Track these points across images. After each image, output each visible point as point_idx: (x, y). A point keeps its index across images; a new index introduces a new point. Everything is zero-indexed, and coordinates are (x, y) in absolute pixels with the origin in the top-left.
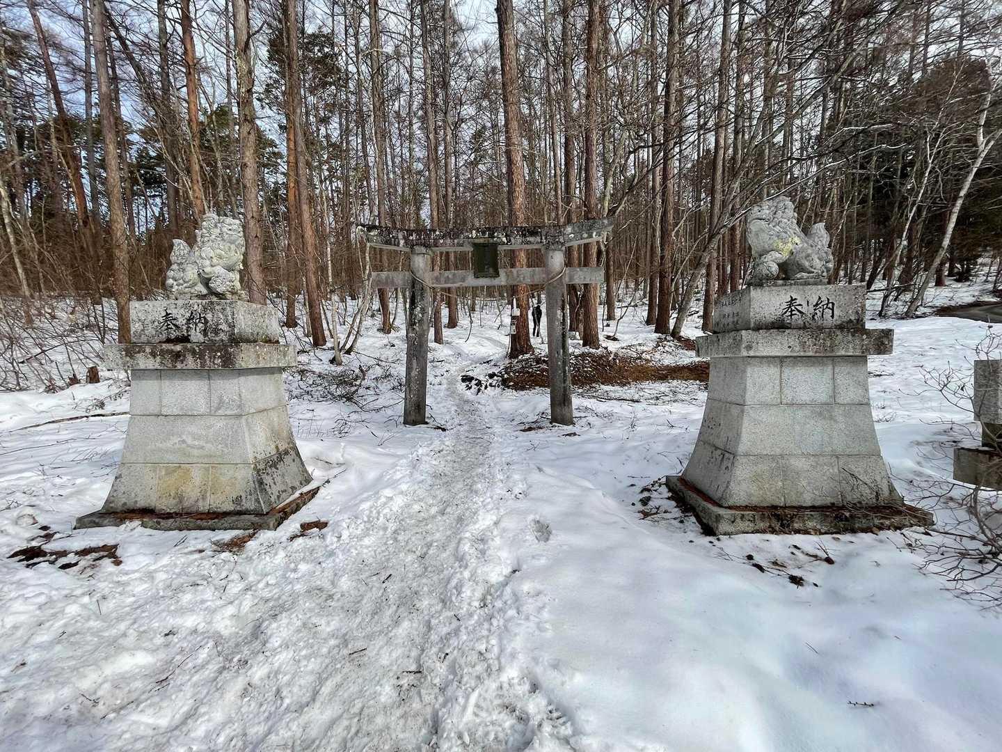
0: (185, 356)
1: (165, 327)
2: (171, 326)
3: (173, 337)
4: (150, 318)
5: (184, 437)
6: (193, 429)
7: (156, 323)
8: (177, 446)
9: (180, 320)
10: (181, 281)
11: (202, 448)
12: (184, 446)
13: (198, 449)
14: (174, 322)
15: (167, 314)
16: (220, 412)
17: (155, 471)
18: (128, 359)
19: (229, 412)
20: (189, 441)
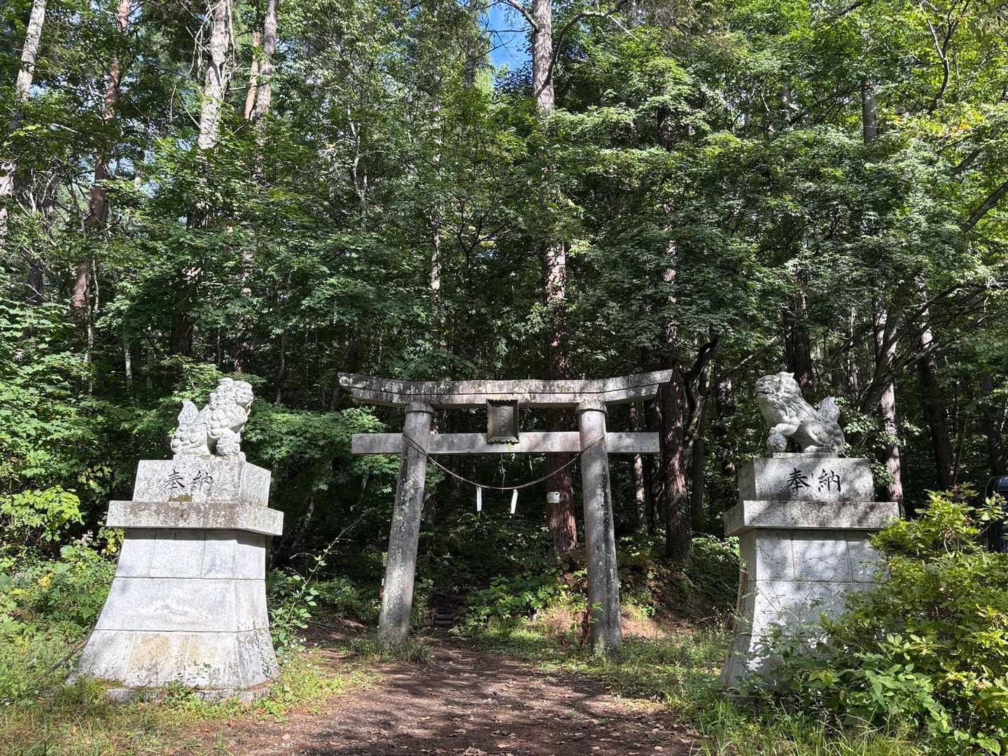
0: (189, 515)
1: (170, 486)
2: (177, 485)
3: (176, 496)
4: (157, 476)
5: (168, 601)
6: (179, 593)
7: (162, 482)
8: (159, 612)
9: (186, 479)
10: (188, 442)
11: (185, 613)
12: (166, 611)
13: (181, 615)
14: (180, 481)
15: (175, 473)
16: (211, 575)
17: (130, 639)
18: (132, 516)
19: (219, 576)
20: (173, 606)
